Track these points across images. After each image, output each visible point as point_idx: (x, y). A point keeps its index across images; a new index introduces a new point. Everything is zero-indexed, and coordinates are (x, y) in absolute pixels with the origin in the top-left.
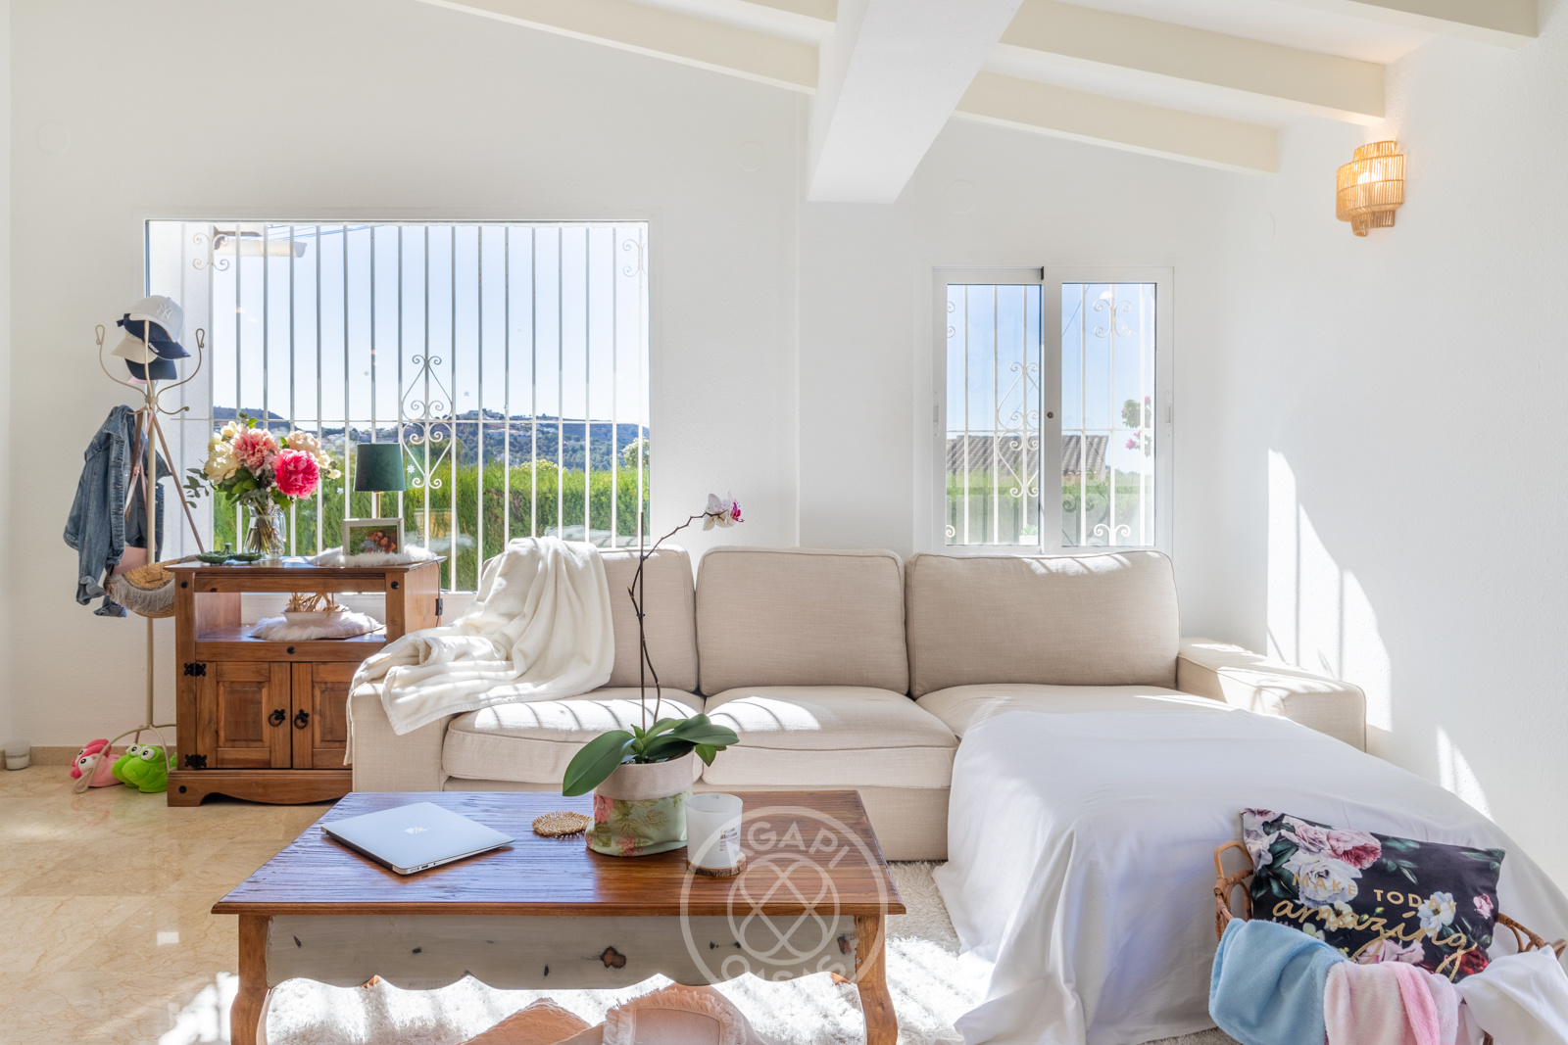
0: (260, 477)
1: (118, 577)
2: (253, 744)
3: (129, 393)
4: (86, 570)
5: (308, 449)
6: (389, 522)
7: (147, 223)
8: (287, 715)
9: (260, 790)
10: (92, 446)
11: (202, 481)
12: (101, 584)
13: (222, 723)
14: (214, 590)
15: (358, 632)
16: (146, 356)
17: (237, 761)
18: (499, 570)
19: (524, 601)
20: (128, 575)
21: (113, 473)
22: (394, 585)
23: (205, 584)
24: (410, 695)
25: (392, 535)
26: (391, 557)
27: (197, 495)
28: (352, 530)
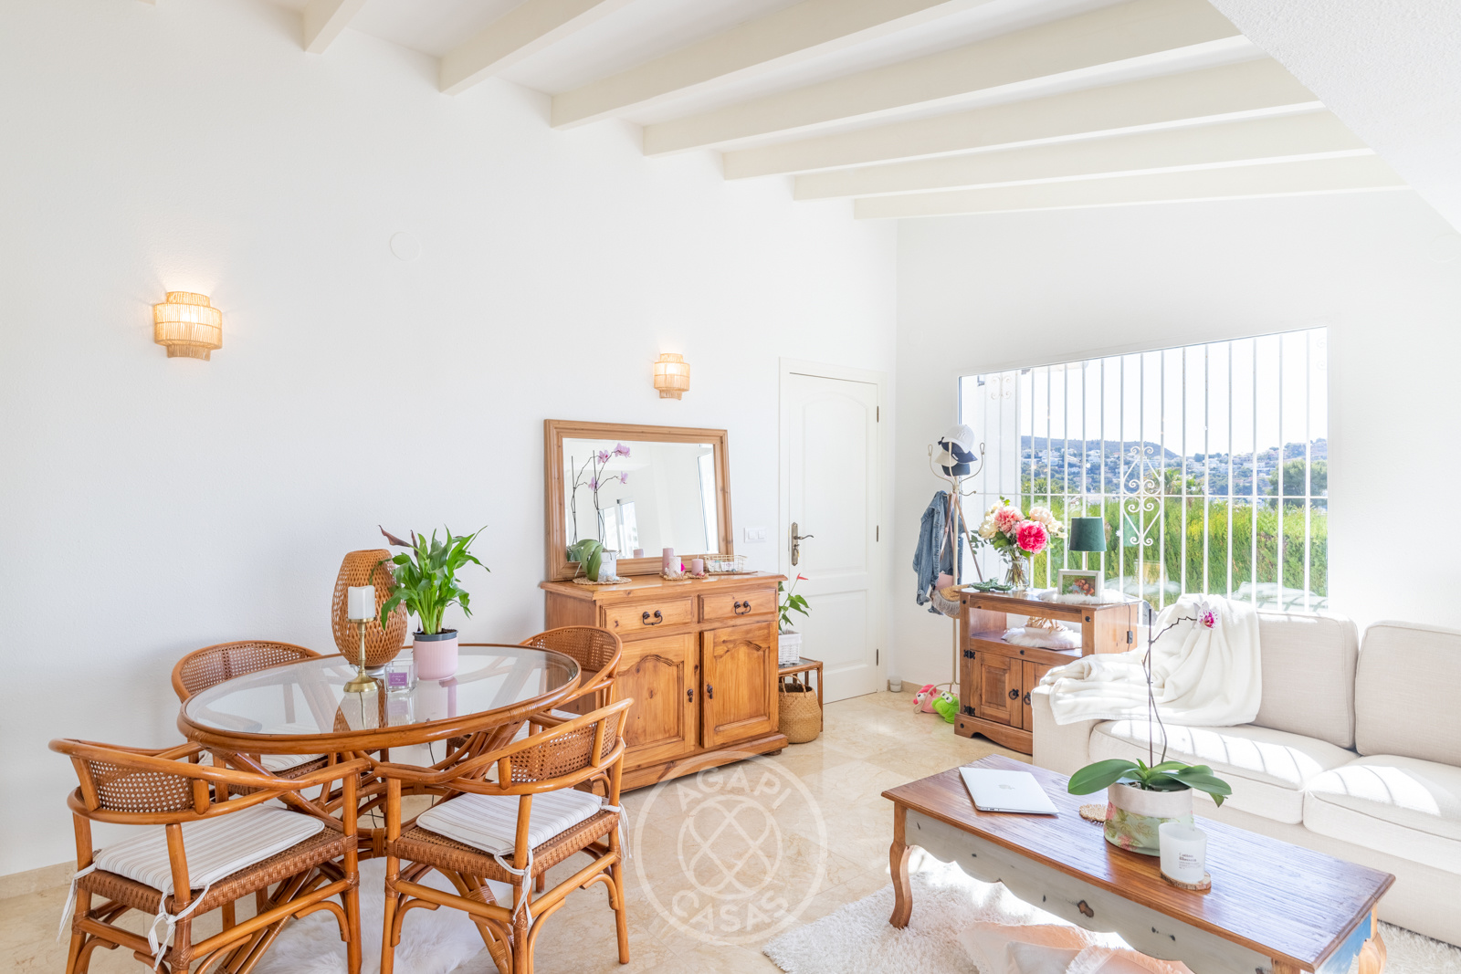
0: (1011, 537)
1: (937, 592)
2: (1001, 708)
3: (945, 484)
4: (922, 587)
5: (1041, 520)
6: (1091, 573)
7: (960, 378)
8: (1020, 693)
9: (1004, 738)
10: (925, 515)
11: (979, 538)
12: (928, 595)
13: (984, 691)
14: (979, 607)
15: (1069, 647)
16: (952, 462)
17: (991, 716)
18: (1167, 617)
19: (1182, 644)
20: (942, 591)
21: (934, 530)
22: (1087, 619)
23: (975, 603)
24: (1069, 700)
25: (1092, 583)
26: (1089, 599)
27: (977, 546)
28: (1064, 577)
